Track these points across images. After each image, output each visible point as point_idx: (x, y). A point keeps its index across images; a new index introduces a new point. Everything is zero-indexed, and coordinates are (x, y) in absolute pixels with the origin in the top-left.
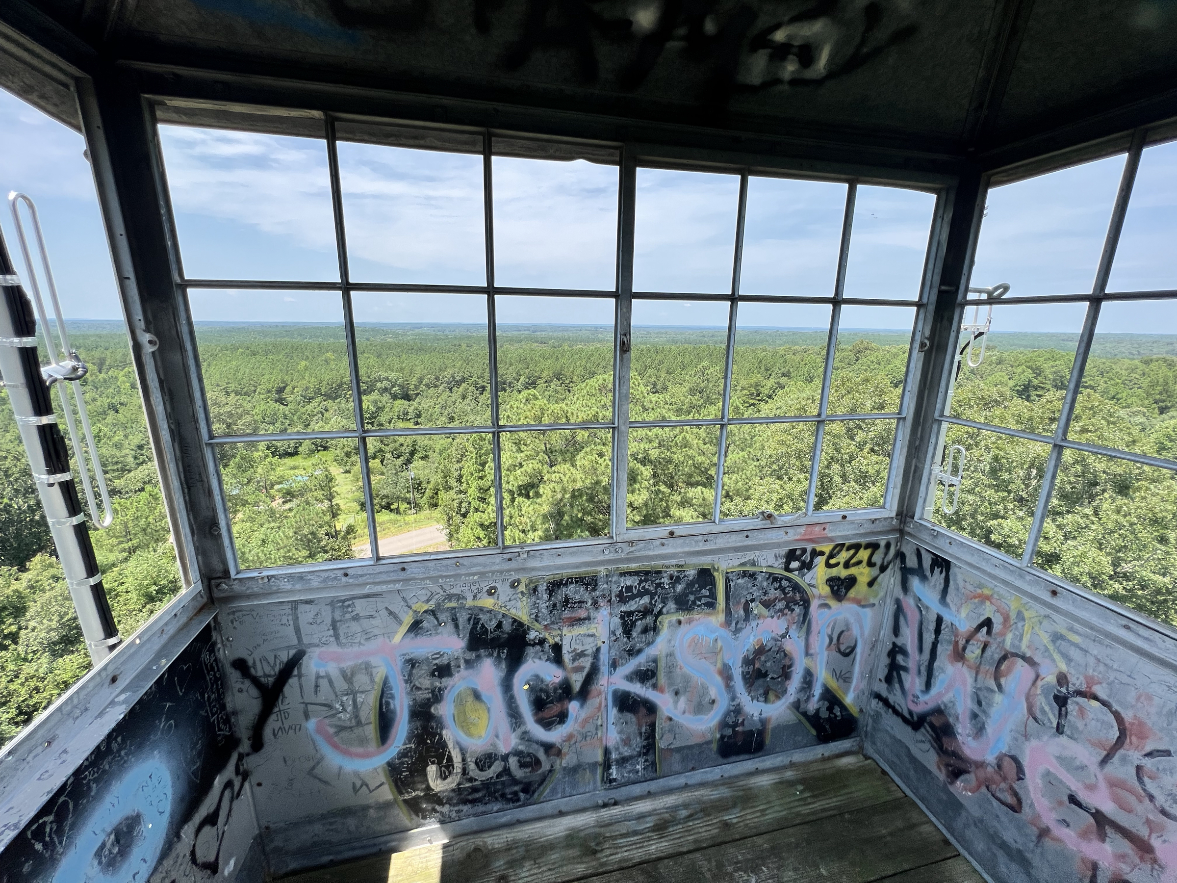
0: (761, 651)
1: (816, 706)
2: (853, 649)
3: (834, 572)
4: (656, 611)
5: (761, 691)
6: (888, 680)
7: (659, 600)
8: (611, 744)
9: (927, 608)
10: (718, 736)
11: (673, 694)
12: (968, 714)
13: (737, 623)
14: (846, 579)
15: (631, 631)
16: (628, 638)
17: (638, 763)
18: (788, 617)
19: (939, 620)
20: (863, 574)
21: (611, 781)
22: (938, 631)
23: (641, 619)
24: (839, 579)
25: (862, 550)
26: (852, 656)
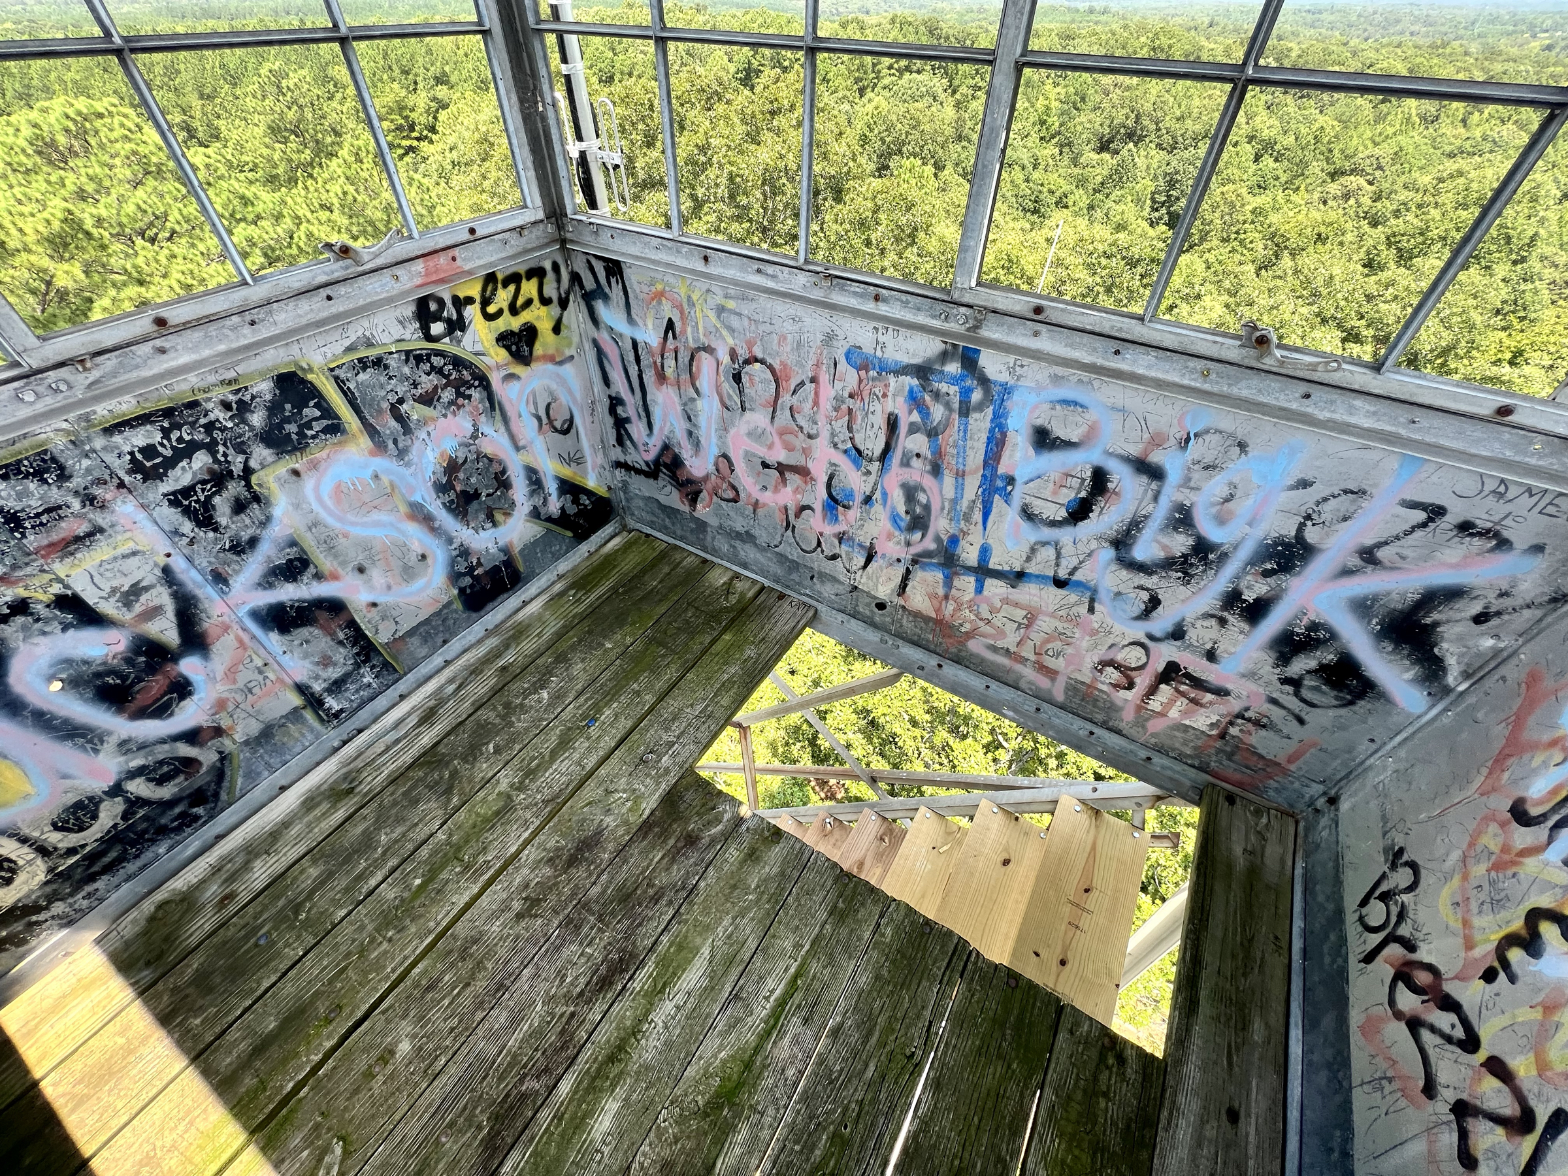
0: (452, 467)
1: (559, 505)
2: (571, 420)
3: (502, 324)
4: (237, 469)
5: (482, 516)
6: (620, 442)
7: (231, 451)
8: (301, 677)
9: (621, 335)
10: (456, 592)
11: (356, 573)
12: (685, 435)
13: (395, 442)
14: (521, 331)
15: (211, 517)
16: (215, 530)
17: (363, 676)
18: (468, 408)
19: (635, 344)
20: (540, 317)
21: (337, 715)
22: (638, 360)
23: (218, 492)
24: (512, 333)
25: (524, 282)
26: (573, 431)
